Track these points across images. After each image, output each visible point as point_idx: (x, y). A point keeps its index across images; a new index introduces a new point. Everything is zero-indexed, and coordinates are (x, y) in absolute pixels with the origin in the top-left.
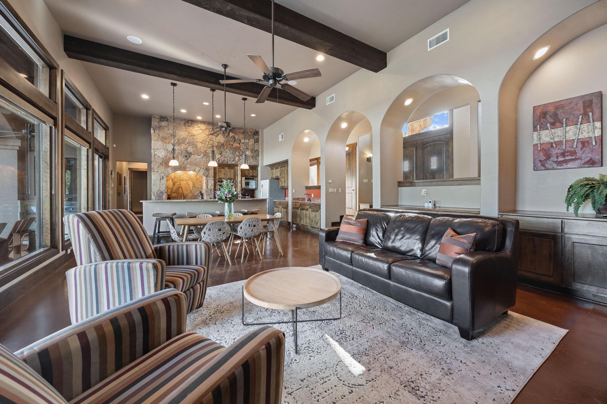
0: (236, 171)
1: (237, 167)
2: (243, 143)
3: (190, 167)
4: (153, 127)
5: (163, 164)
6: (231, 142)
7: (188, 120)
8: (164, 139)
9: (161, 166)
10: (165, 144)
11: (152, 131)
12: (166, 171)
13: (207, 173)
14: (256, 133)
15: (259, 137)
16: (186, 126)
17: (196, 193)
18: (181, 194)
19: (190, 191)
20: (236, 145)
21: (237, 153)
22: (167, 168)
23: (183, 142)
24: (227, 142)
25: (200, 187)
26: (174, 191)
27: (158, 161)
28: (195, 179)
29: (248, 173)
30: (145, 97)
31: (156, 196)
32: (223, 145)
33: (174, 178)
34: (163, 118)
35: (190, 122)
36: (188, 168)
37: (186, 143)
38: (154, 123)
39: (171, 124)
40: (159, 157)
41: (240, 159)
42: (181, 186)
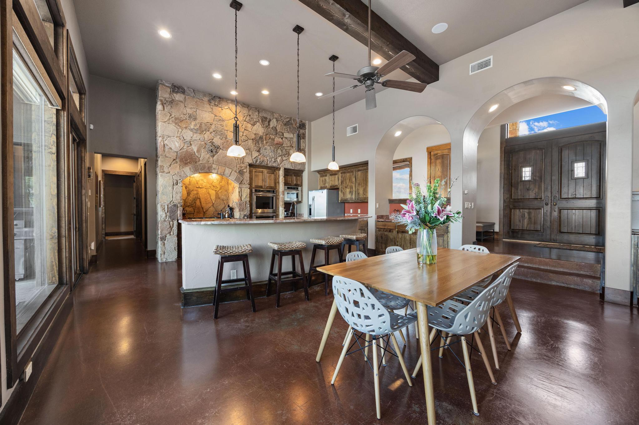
0: (277, 176)
1: (277, 172)
2: (286, 138)
3: (218, 168)
4: (161, 101)
5: (178, 160)
6: (272, 135)
7: (214, 97)
8: (178, 121)
9: (174, 163)
10: (180, 130)
11: (159, 107)
12: (183, 172)
13: (241, 179)
14: (302, 126)
15: (305, 131)
16: (212, 104)
17: (219, 207)
18: (199, 208)
19: (211, 204)
20: (278, 140)
21: (279, 151)
22: (183, 167)
23: (208, 129)
24: (266, 135)
25: (225, 198)
26: (189, 204)
27: (170, 156)
28: (219, 187)
29: (292, 180)
30: (165, 34)
31: (166, 211)
32: (261, 138)
33: (189, 184)
34: (178, 88)
35: (218, 100)
36: (215, 169)
37: (211, 130)
38: (163, 94)
39: (189, 98)
40: (171, 149)
41: (283, 161)
42: (199, 197)
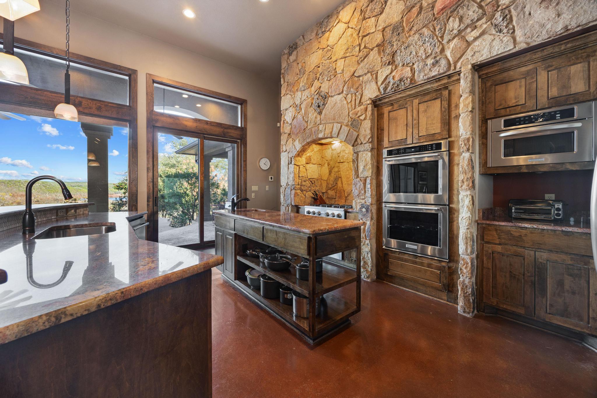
0: (453, 99)
3: (324, 128)
4: (282, 73)
5: (291, 133)
7: (323, 21)
8: (292, 87)
10: (294, 96)
12: (293, 147)
13: (356, 135)
16: (319, 36)
22: (295, 141)
23: (315, 76)
27: (287, 132)
31: (284, 195)
32: (397, 28)
34: (292, 47)
35: (326, 22)
36: (321, 131)
37: (318, 75)
39: (300, 50)
42: (340, 176)
